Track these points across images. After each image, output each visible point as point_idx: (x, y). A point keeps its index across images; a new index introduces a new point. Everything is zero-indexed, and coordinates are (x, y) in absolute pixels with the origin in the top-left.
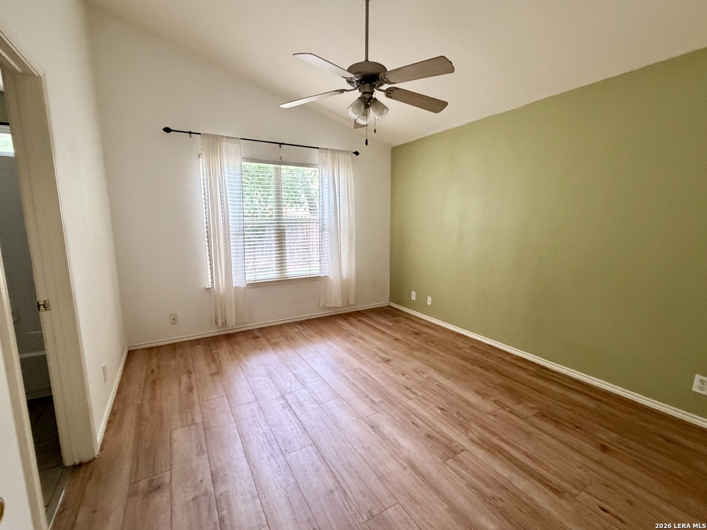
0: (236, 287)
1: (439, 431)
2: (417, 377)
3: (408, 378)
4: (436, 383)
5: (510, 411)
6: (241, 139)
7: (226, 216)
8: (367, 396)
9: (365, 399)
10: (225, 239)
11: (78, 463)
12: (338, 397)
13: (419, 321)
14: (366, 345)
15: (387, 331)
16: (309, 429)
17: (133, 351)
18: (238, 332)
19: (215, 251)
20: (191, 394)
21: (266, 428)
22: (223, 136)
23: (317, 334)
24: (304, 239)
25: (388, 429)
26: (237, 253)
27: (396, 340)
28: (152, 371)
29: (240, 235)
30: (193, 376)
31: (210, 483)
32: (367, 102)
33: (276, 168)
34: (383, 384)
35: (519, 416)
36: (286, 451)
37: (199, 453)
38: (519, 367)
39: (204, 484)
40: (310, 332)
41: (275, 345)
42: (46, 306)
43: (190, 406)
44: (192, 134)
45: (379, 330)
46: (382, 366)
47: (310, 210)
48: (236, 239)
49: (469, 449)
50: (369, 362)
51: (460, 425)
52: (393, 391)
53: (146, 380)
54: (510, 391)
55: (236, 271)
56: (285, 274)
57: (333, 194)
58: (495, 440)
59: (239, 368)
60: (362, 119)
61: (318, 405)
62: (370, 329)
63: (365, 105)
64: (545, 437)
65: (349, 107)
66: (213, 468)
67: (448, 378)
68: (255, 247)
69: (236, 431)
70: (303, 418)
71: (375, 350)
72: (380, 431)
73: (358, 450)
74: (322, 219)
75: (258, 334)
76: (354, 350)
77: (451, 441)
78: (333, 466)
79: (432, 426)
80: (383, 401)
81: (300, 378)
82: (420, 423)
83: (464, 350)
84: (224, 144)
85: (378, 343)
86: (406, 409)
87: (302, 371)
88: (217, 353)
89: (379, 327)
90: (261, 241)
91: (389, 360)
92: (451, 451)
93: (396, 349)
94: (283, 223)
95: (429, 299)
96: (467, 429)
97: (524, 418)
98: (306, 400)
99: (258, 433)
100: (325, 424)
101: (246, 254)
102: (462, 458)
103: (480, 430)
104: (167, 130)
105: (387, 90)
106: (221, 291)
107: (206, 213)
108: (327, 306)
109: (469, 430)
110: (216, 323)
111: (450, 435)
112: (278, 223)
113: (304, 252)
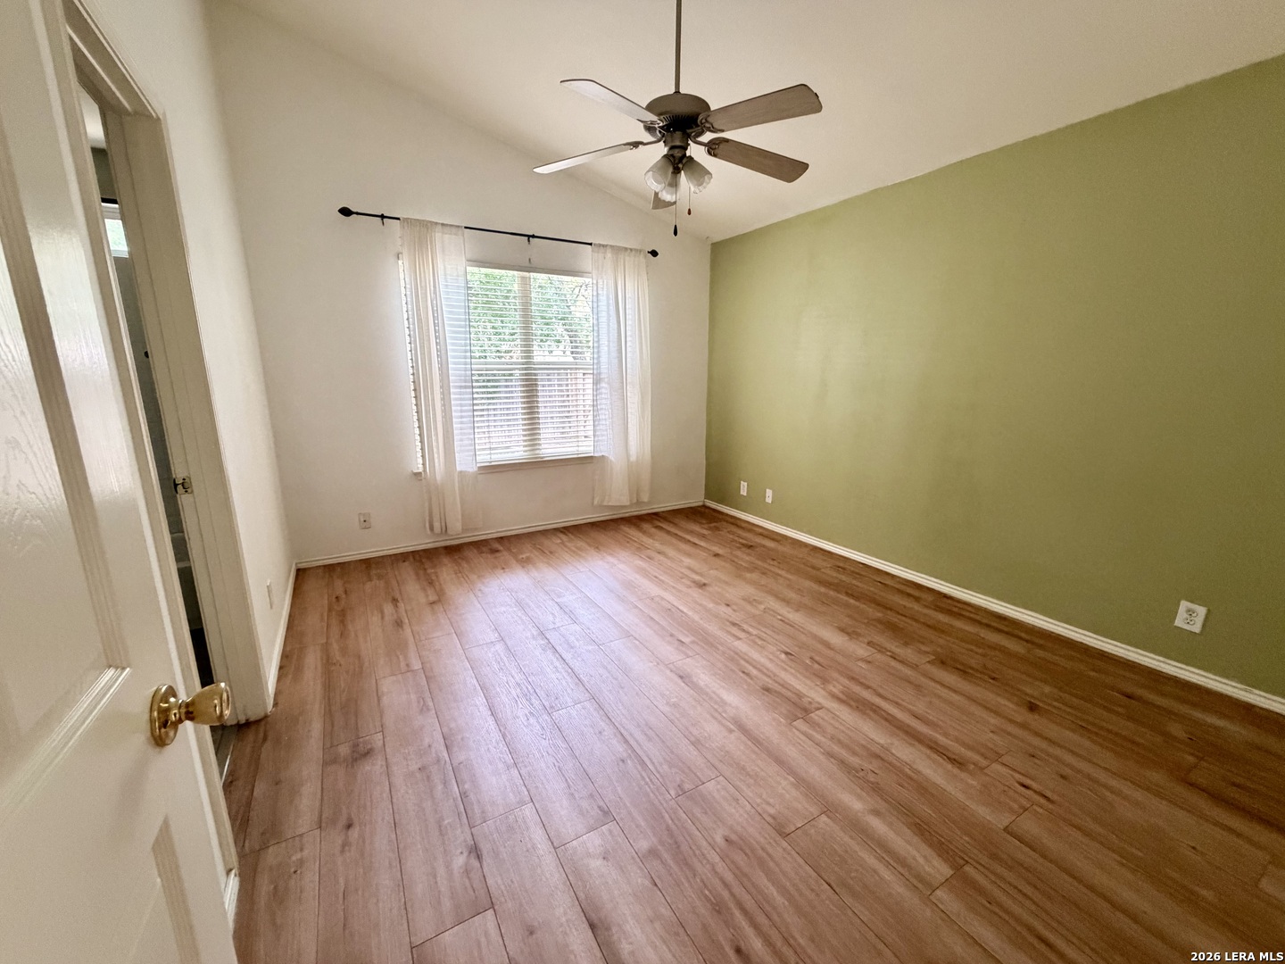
0: (461, 472)
1: (781, 682)
2: (749, 607)
3: (734, 610)
4: (779, 617)
5: (891, 657)
6: (466, 228)
7: (444, 358)
8: (672, 635)
9: (669, 639)
10: (442, 393)
11: (244, 722)
12: (628, 635)
13: (751, 528)
14: (669, 563)
15: (702, 544)
16: (585, 679)
17: (304, 570)
18: (465, 544)
19: (427, 412)
20: (400, 630)
21: (518, 677)
22: (436, 223)
23: (590, 545)
24: (564, 401)
25: (704, 678)
26: (462, 417)
27: (717, 555)
28: (337, 598)
29: (466, 387)
30: (401, 605)
31: (443, 748)
32: (677, 162)
33: (523, 278)
34: (696, 618)
35: (906, 664)
36: (552, 707)
37: (422, 709)
38: (909, 595)
39: (433, 750)
40: (580, 543)
41: (525, 563)
42: (186, 485)
43: (402, 646)
44: (385, 220)
45: (689, 541)
46: (695, 593)
47: (572, 353)
48: (460, 394)
49: (826, 706)
50: (673, 587)
51: (814, 674)
52: (713, 628)
53: (330, 610)
54: (893, 629)
55: (461, 446)
56: (537, 452)
57: (615, 322)
58: (866, 694)
59: (472, 596)
60: (667, 193)
61: (597, 647)
62: (674, 541)
63: (674, 168)
64: (944, 692)
65: (648, 171)
66: (445, 730)
67: (797, 611)
68: (489, 407)
69: (475, 680)
70: (576, 664)
71: (683, 570)
72: (692, 682)
73: (660, 707)
74: (597, 363)
75: (497, 546)
76: (649, 569)
77: (800, 695)
78: (624, 727)
79: (772, 676)
80: (696, 640)
81: (567, 610)
82: (754, 672)
83: (823, 570)
84: (438, 235)
85: (687, 561)
86: (732, 653)
87: (569, 599)
88: (436, 573)
89: (688, 537)
90: (494, 404)
91: (705, 585)
92: (800, 710)
93: (716, 569)
94: (535, 369)
95: (769, 493)
96: (825, 681)
97: (915, 667)
98: (577, 640)
99: (507, 683)
100: (609, 672)
101: (476, 419)
102: (816, 718)
103: (846, 682)
104: (345, 212)
105: (710, 142)
106: (438, 477)
107: (411, 351)
108: (605, 504)
109: (828, 682)
110: (432, 528)
111: (798, 687)
112: (526, 369)
113: (564, 422)
